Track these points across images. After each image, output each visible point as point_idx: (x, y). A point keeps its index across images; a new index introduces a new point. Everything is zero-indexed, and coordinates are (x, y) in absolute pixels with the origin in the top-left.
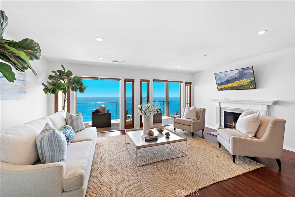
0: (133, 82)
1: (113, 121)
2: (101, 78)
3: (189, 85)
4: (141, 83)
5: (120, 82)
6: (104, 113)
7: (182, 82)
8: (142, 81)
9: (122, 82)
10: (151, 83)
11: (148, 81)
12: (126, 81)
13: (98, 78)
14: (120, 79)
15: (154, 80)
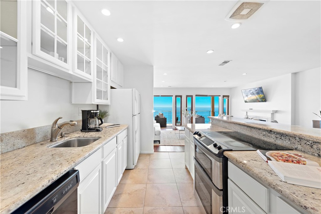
0: (181, 97)
1: (167, 125)
2: (161, 96)
3: (227, 98)
4: (187, 98)
5: (173, 97)
6: (162, 117)
7: (220, 96)
8: (187, 96)
9: (173, 98)
10: (194, 97)
11: (192, 96)
12: (176, 96)
13: (159, 96)
14: (172, 96)
15: (196, 95)
